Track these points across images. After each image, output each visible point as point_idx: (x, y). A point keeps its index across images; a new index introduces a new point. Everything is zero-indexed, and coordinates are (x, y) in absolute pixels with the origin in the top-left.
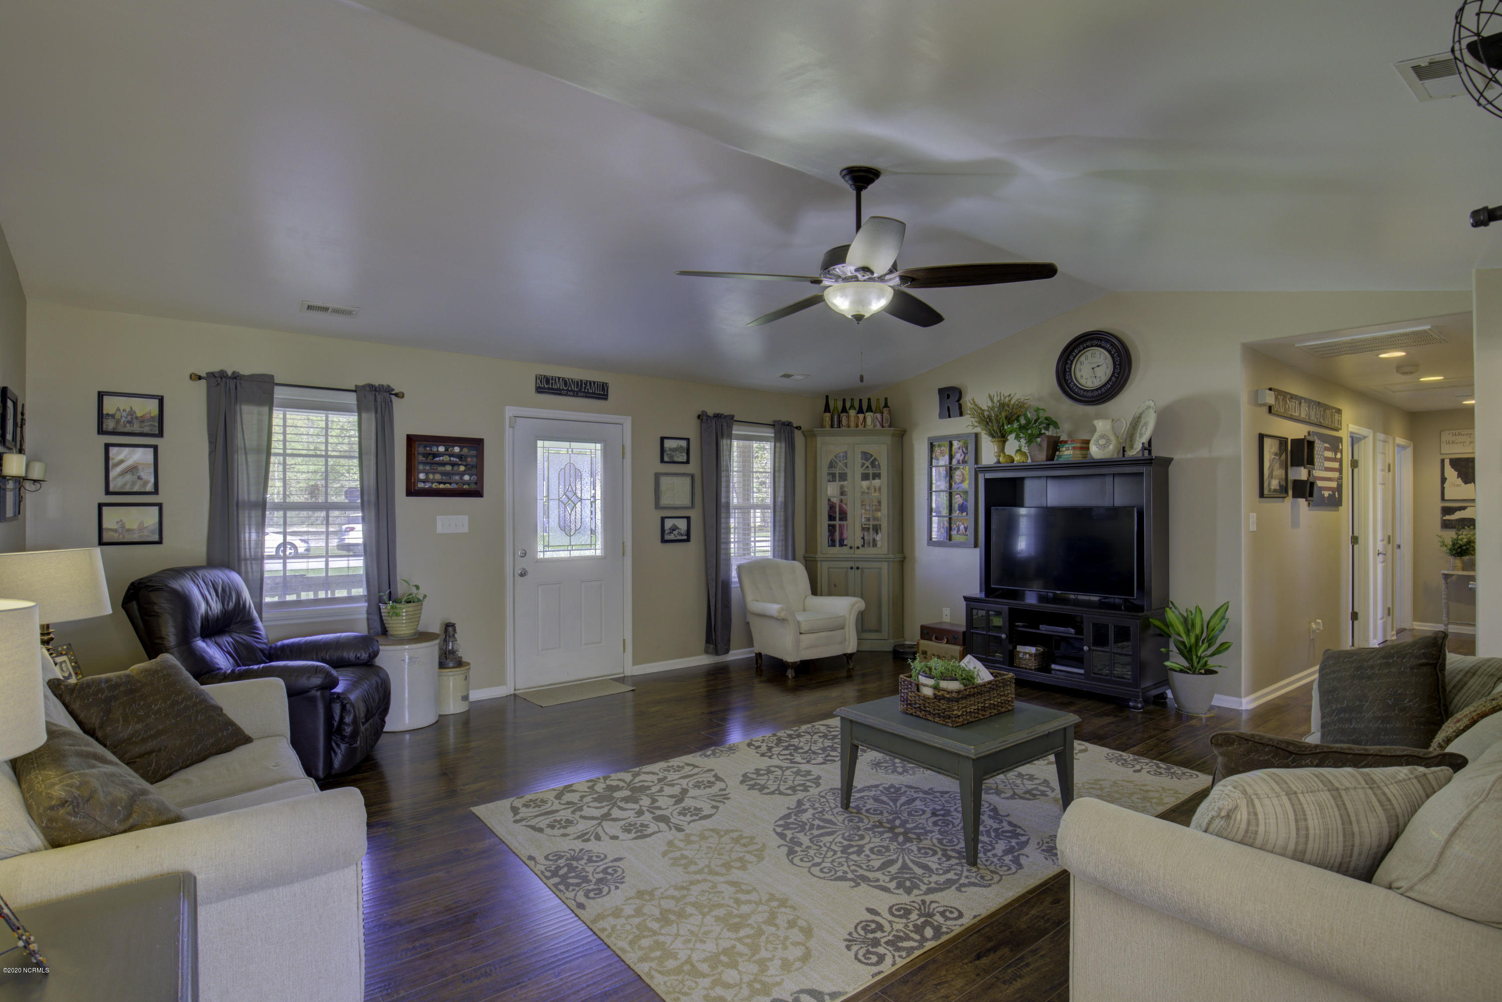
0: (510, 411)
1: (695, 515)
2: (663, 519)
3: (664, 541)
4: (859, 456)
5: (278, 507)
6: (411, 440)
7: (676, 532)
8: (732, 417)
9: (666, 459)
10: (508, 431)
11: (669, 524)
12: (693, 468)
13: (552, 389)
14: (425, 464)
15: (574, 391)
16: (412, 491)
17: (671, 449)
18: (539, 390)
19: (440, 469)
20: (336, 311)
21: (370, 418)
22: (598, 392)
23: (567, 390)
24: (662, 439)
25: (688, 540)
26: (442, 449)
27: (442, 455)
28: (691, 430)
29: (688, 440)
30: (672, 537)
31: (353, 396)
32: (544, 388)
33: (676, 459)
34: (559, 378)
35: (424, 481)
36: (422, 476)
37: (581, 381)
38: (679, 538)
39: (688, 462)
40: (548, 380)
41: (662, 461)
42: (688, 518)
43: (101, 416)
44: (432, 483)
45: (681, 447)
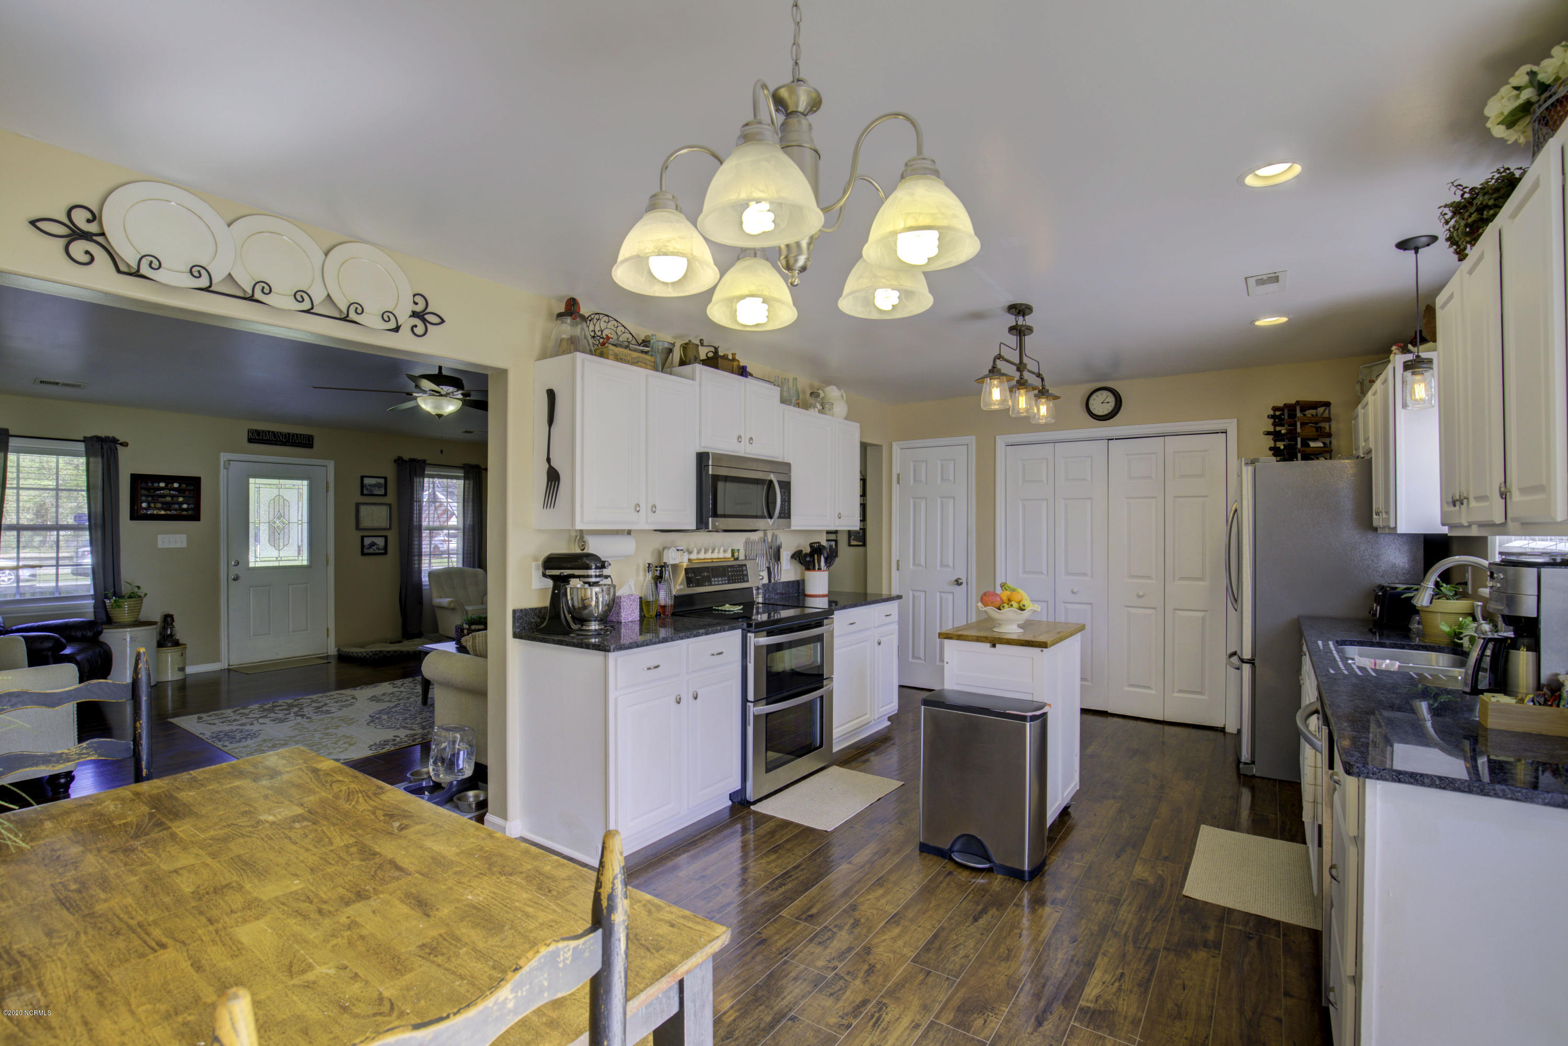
0: (224, 457)
1: (392, 536)
2: (363, 538)
3: (363, 554)
5: (11, 528)
6: (135, 478)
7: (374, 548)
8: (424, 461)
9: (365, 492)
10: (223, 472)
11: (367, 541)
12: (391, 498)
13: (262, 440)
14: (147, 496)
15: (282, 442)
16: (135, 517)
17: (370, 485)
18: (250, 440)
19: (160, 499)
20: (64, 385)
21: (98, 463)
22: (304, 442)
23: (277, 441)
24: (362, 478)
25: (385, 553)
26: (162, 485)
27: (162, 489)
28: (390, 471)
29: (385, 479)
30: (371, 551)
31: (82, 444)
32: (256, 439)
33: (375, 492)
34: (269, 432)
35: (146, 509)
36: (144, 505)
37: (289, 434)
38: (377, 551)
39: (385, 495)
40: (258, 432)
41: (362, 494)
42: (386, 537)
44: (154, 510)
45: (380, 483)
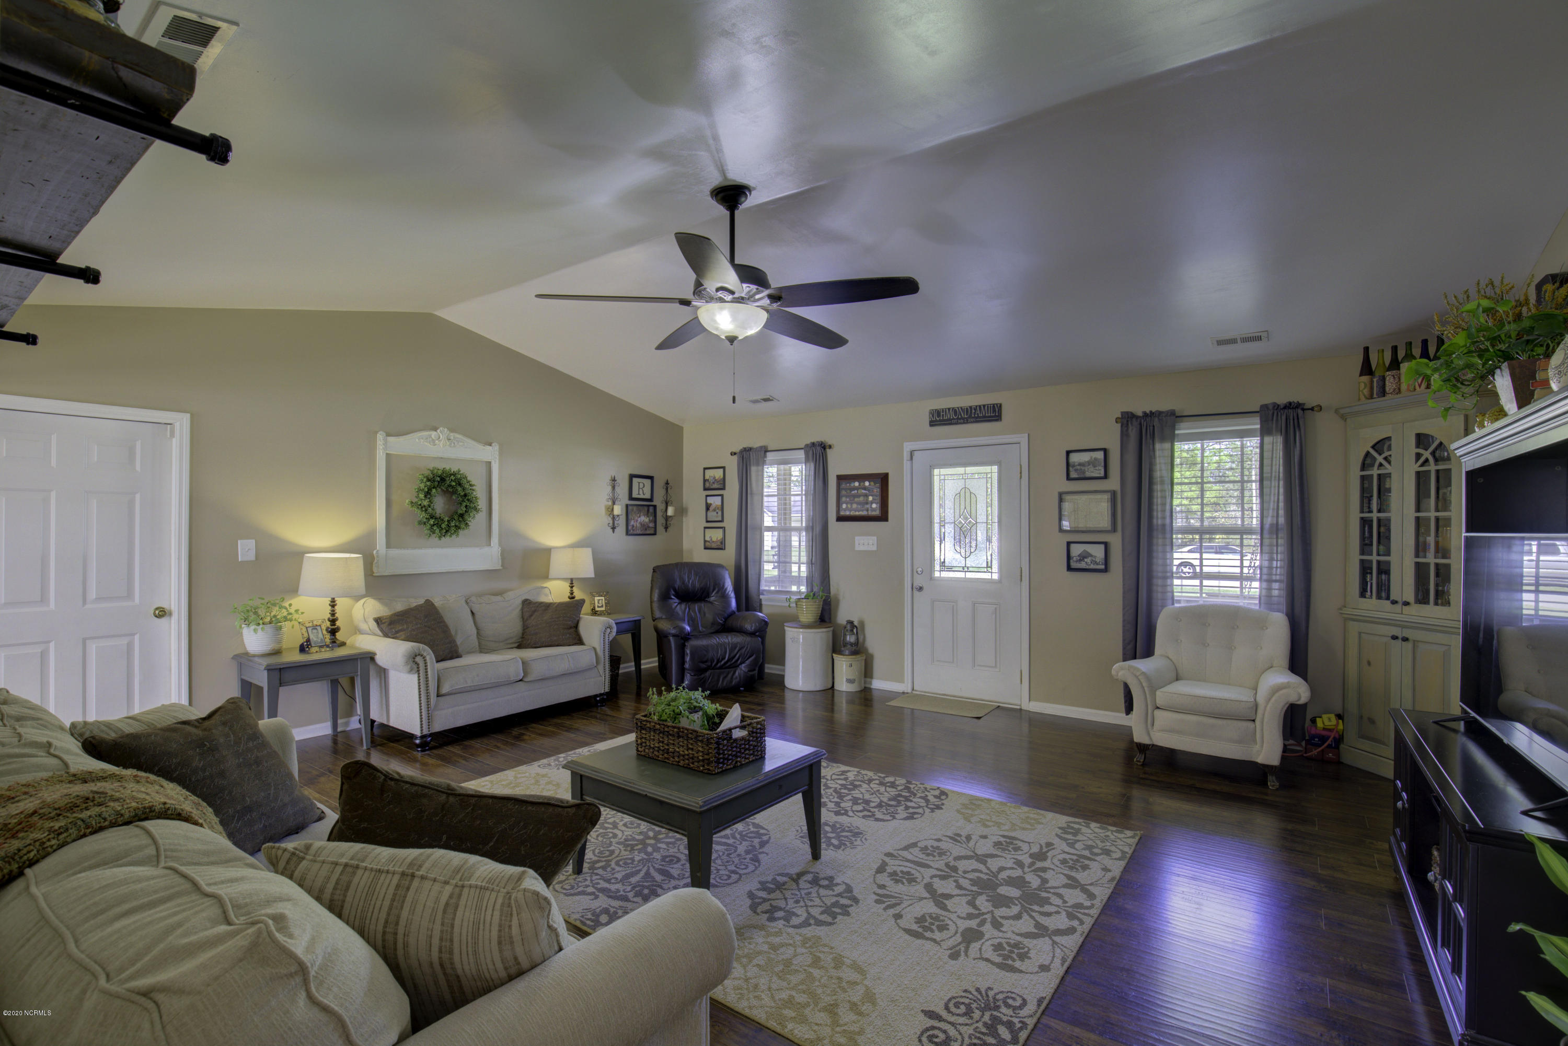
0: (908, 447)
1: (1115, 540)
2: (1069, 544)
3: (1069, 568)
4: (1413, 441)
6: (840, 478)
7: (1088, 560)
8: (1172, 413)
9: (1073, 475)
10: (907, 464)
11: (1076, 550)
12: (1114, 483)
13: (943, 420)
14: (847, 497)
15: (963, 419)
16: (840, 519)
17: (1080, 464)
18: (933, 423)
19: (856, 499)
21: (813, 466)
22: (993, 414)
23: (958, 418)
24: (1068, 453)
25: (1106, 570)
26: (857, 484)
27: (857, 489)
28: (1111, 438)
29: (1105, 451)
30: (1083, 565)
31: (802, 452)
32: (936, 421)
33: (1088, 474)
34: (949, 409)
35: (845, 510)
37: (971, 407)
38: (1092, 566)
39: (1106, 477)
40: (938, 412)
41: (1068, 478)
42: (1106, 545)
43: (705, 481)
44: (851, 511)
45: (1096, 459)
